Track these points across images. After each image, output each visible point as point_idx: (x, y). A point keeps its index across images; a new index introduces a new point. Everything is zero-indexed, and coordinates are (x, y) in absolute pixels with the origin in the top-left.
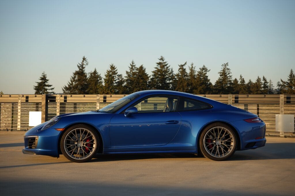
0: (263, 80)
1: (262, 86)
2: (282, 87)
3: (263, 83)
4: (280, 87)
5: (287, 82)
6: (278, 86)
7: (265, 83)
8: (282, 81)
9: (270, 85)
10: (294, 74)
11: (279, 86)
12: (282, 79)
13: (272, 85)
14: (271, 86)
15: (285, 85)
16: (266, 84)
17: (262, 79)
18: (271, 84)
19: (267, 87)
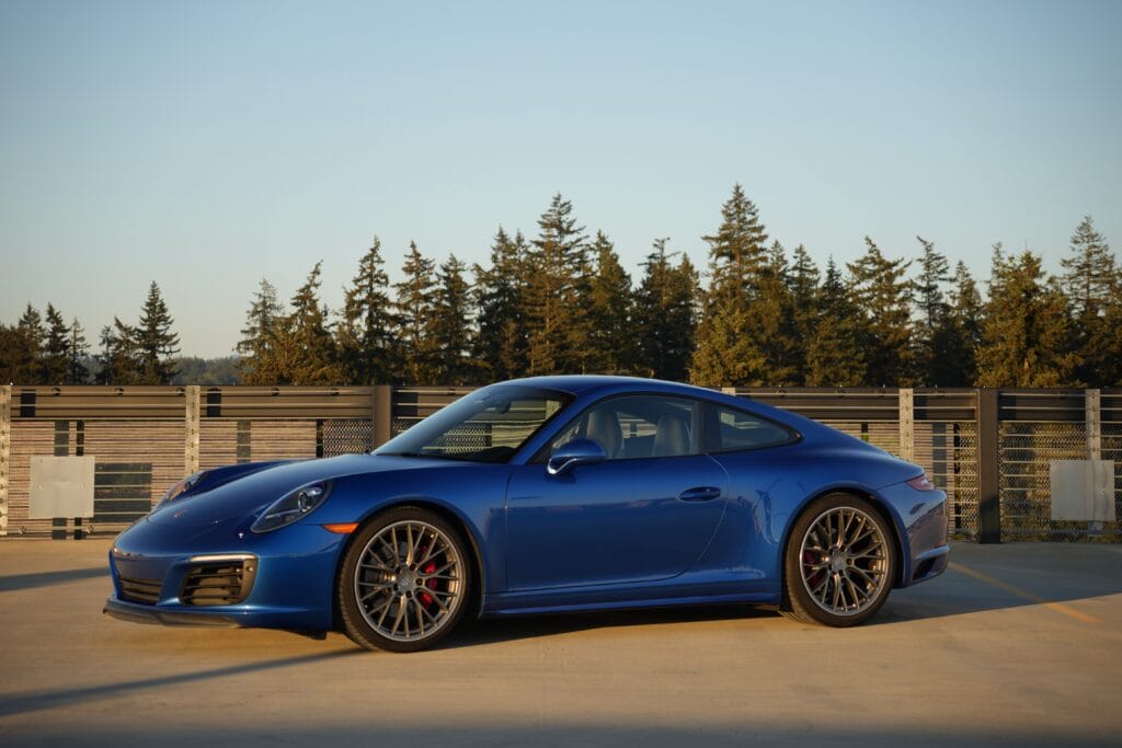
0: (48, 320)
1: (46, 341)
2: (118, 348)
3: (46, 333)
4: (113, 347)
5: (140, 331)
6: (104, 342)
7: (56, 330)
8: (119, 325)
9: (76, 340)
10: (164, 301)
11: (109, 345)
12: (121, 321)
13: (82, 339)
14: (78, 343)
15: (129, 341)
16: (60, 335)
17: (44, 316)
18: (78, 336)
19: (65, 347)
